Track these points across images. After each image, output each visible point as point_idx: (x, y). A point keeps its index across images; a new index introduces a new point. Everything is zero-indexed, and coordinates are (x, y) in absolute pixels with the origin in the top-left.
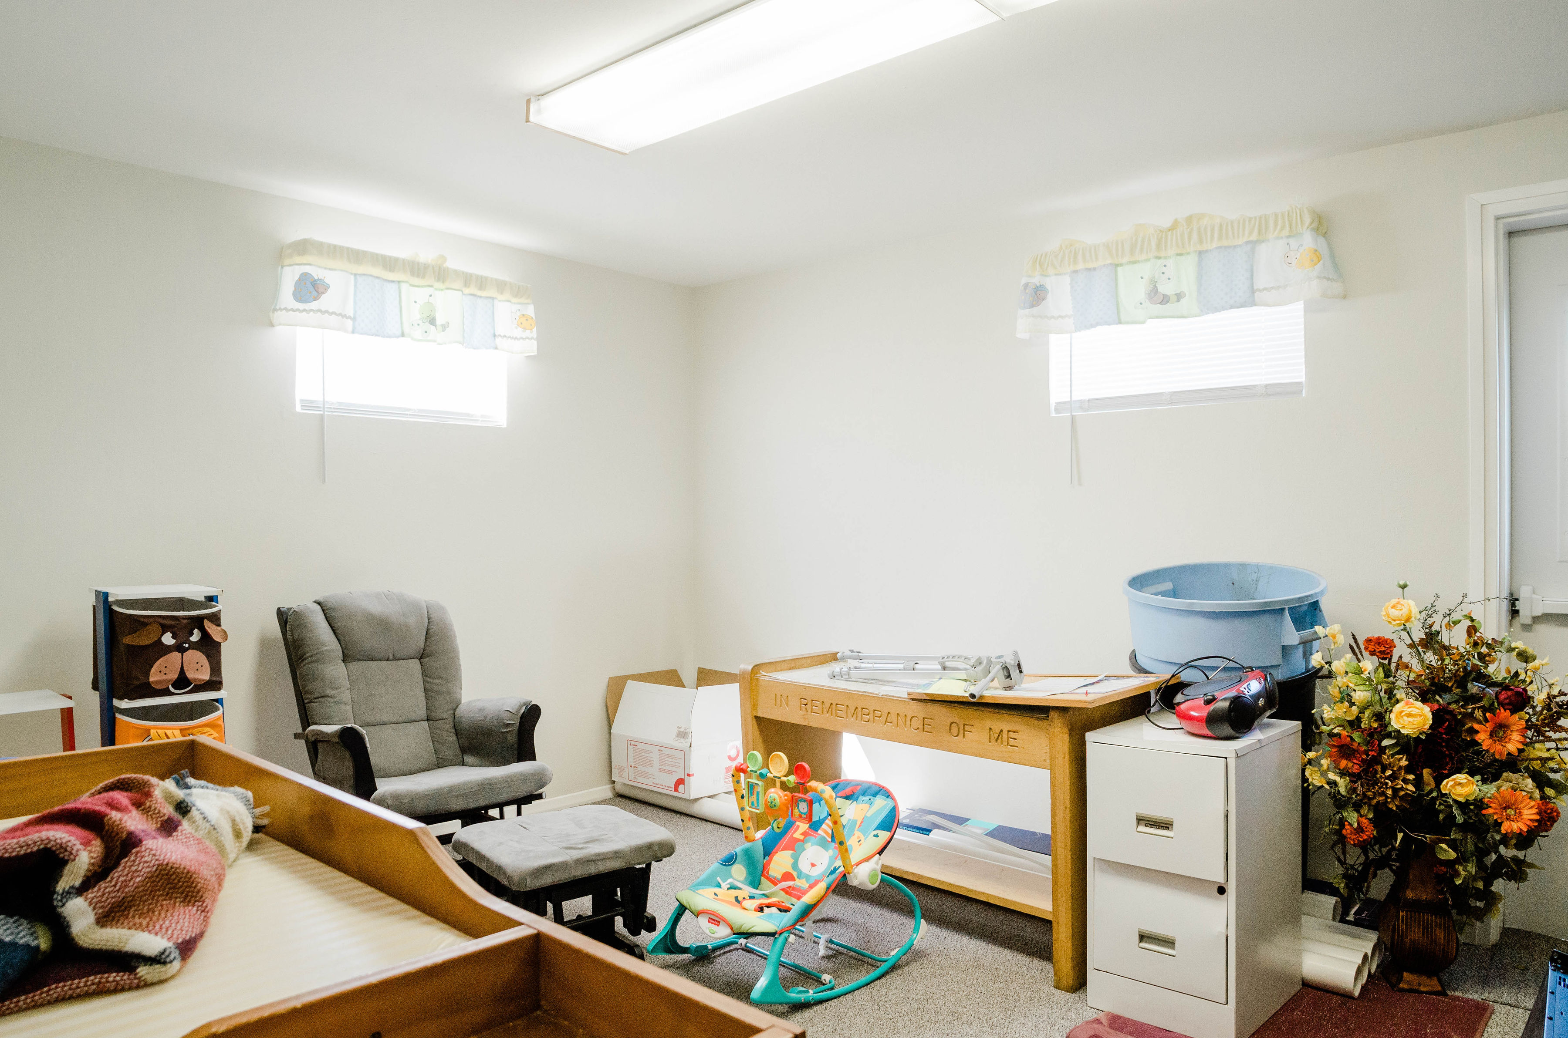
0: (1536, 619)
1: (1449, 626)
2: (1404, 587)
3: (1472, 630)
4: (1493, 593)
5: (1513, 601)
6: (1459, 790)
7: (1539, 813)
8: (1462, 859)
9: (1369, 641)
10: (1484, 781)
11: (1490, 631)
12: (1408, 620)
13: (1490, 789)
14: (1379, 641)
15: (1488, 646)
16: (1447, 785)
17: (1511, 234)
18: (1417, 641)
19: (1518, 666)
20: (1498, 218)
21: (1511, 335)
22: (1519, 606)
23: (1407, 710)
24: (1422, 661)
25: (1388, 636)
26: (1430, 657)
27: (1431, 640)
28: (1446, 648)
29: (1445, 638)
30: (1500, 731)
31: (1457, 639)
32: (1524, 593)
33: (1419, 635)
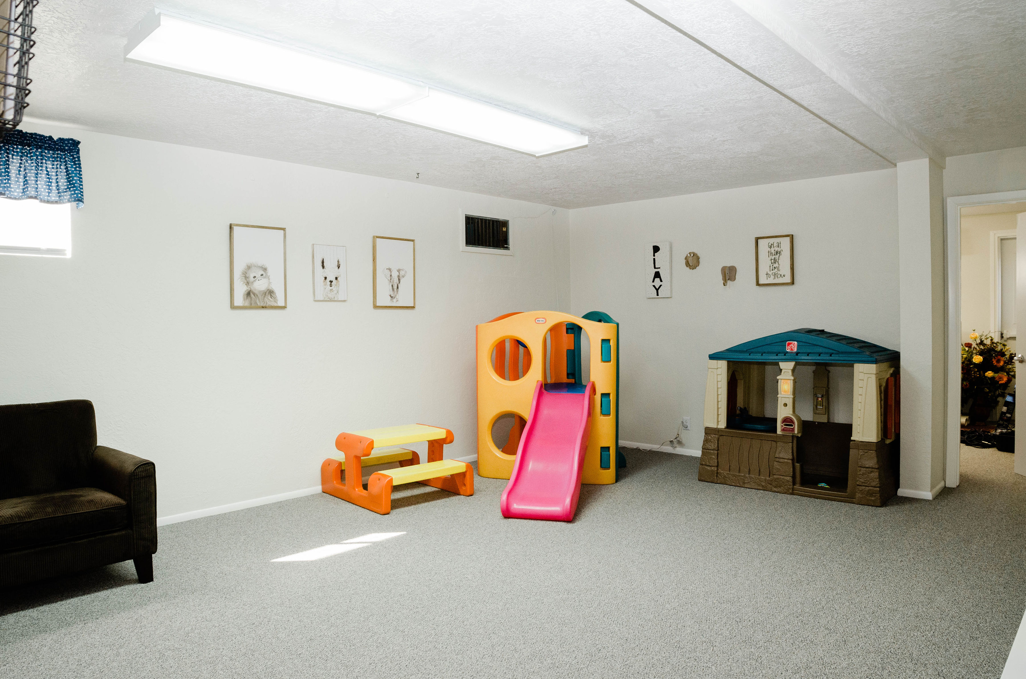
0: (1008, 339)
1: (986, 339)
2: (974, 330)
3: (992, 340)
4: (997, 330)
5: (1002, 334)
6: (989, 375)
7: (1007, 379)
8: (990, 392)
9: (966, 344)
10: (995, 373)
11: (995, 340)
12: (976, 338)
13: (996, 375)
14: (969, 344)
15: (996, 344)
16: (987, 374)
17: (1002, 240)
18: (978, 343)
19: (1003, 347)
20: (998, 237)
21: (1002, 277)
22: (1004, 335)
23: (977, 358)
24: (979, 348)
25: (970, 342)
26: (982, 347)
27: (982, 343)
28: (986, 345)
29: (985, 342)
30: (998, 361)
31: (988, 342)
32: (1005, 332)
33: (978, 341)
